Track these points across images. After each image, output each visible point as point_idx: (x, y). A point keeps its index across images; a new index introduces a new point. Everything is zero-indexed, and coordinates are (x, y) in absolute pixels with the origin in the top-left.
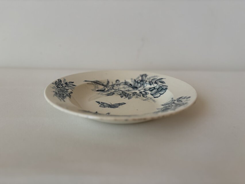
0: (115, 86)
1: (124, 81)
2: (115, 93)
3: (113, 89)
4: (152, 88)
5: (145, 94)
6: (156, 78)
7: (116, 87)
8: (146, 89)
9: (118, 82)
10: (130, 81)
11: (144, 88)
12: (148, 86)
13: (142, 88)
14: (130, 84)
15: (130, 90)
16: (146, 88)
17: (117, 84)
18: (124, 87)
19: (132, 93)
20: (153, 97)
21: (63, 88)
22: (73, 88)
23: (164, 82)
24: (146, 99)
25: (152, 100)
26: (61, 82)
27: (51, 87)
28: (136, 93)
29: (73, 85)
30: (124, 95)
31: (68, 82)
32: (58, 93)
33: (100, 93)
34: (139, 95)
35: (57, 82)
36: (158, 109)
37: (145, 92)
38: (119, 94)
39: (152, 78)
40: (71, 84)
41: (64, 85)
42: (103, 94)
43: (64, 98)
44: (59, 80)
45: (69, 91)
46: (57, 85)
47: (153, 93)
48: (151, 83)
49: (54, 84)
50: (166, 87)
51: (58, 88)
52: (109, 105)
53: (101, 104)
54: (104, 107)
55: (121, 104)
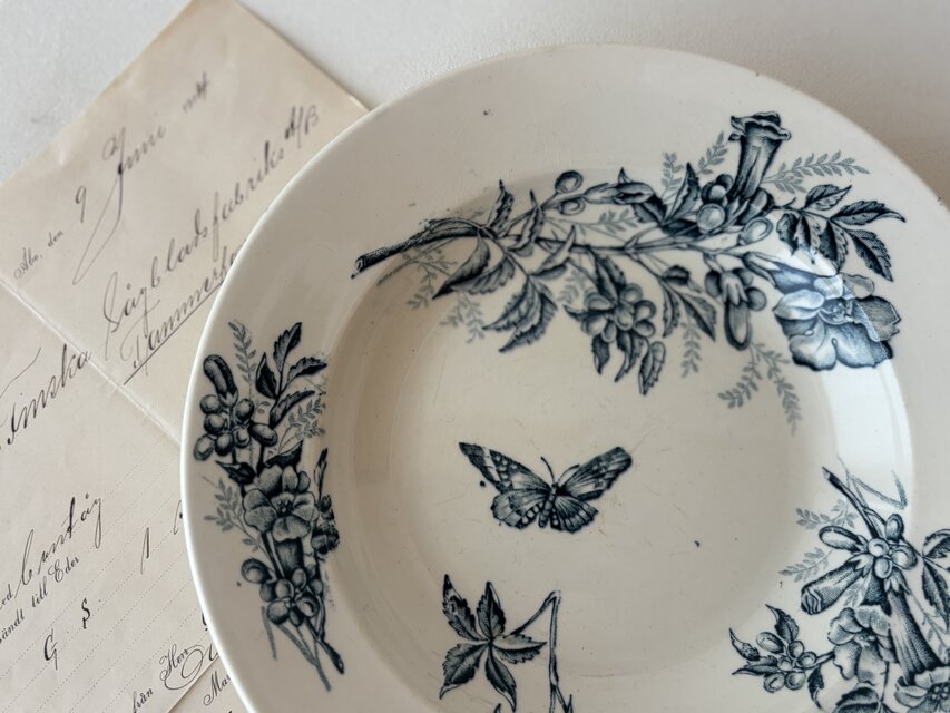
0: (552, 213)
1: (613, 180)
2: (556, 287)
3: (538, 240)
4: (794, 271)
5: (741, 300)
6: (840, 181)
7: (554, 226)
8: (753, 259)
9: (570, 183)
10: (654, 179)
11: (741, 250)
12: (771, 247)
13: (728, 240)
14: (655, 200)
15: (649, 247)
16: (758, 255)
17: (562, 197)
18: (612, 215)
19: (656, 276)
20: (789, 356)
21: (272, 463)
22: (316, 410)
23: (886, 257)
24: (746, 383)
25: (783, 386)
26: (232, 389)
27: (209, 518)
28: (683, 275)
29: (304, 360)
30: (610, 322)
31: (270, 351)
32: (272, 560)
33: (464, 312)
34: (701, 311)
35: (213, 403)
36: (805, 518)
37: (742, 280)
38: (579, 305)
39: (812, 182)
40: (294, 357)
41: (261, 418)
42: (480, 321)
43: (316, 600)
44: (213, 366)
45: (311, 475)
46: (228, 459)
47: (795, 315)
48: (799, 235)
49: (204, 456)
50: (886, 323)
51: (248, 488)
52: (544, 491)
53: (497, 478)
54: (516, 517)
55: (607, 469)
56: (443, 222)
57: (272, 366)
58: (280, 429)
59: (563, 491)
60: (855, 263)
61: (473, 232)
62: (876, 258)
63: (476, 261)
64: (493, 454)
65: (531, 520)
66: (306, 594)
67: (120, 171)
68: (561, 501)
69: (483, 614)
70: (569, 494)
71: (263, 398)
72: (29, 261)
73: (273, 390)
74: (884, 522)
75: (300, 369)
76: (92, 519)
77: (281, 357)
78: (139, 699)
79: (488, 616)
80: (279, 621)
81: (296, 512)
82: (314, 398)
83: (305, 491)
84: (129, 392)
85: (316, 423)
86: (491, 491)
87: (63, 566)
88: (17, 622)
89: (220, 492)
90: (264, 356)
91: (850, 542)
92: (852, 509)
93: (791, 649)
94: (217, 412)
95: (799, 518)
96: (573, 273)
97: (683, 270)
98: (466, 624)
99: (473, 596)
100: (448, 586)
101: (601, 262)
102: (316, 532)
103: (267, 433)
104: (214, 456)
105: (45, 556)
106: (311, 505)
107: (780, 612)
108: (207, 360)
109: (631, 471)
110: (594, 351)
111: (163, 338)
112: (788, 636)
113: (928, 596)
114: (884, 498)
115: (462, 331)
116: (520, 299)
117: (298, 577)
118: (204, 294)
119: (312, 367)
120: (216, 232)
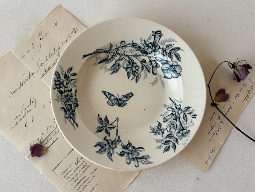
0: (120, 49)
1: (131, 43)
2: (121, 63)
3: (118, 54)
4: (164, 60)
5: (155, 66)
6: (172, 43)
7: (121, 51)
8: (157, 58)
9: (123, 43)
10: (139, 43)
11: (155, 56)
12: (159, 56)
13: (153, 54)
14: (139, 47)
15: (139, 56)
17: (122, 46)
18: (132, 49)
19: (140, 61)
20: (164, 76)
21: (67, 91)
22: (75, 83)
23: (180, 58)
24: (155, 81)
25: (162, 82)
26: (60, 78)
27: (55, 99)
28: (145, 61)
29: (73, 73)
30: (131, 69)
31: (67, 71)
32: (66, 107)
33: (104, 67)
34: (148, 68)
35: (56, 80)
36: (165, 106)
37: (155, 62)
38: (125, 66)
39: (167, 44)
40: (71, 73)
41: (65, 83)
42: (107, 69)
43: (74, 115)
44: (56, 73)
45: (74, 94)
46: (59, 90)
47: (165, 69)
48: (165, 54)
49: (55, 89)
50: (180, 70)
51: (62, 95)
52: (117, 99)
53: (109, 97)
54: (112, 104)
55: (129, 96)
56: (99, 49)
57: (67, 74)
58: (68, 85)
59: (120, 100)
60: (175, 59)
61: (105, 52)
62: (178, 58)
63: (106, 57)
64: (108, 93)
65: (114, 105)
66: (72, 114)
67: (41, 39)
68: (120, 102)
69: (105, 121)
70: (122, 100)
71: (65, 80)
72: (24, 55)
73: (67, 78)
74: (178, 106)
75: (72, 75)
76: (34, 102)
77: (69, 72)
78: (42, 134)
79: (106, 121)
80: (67, 118)
81: (71, 100)
82: (75, 80)
83: (73, 96)
84: (42, 80)
85: (75, 85)
86: (107, 99)
87: (29, 111)
88: (21, 120)
89: (57, 95)
90: (66, 72)
91: (172, 110)
92: (173, 104)
93: (160, 128)
94: (57, 81)
95: (164, 106)
96: (124, 60)
97: (145, 60)
98: (102, 123)
99: (103, 118)
100: (99, 116)
101: (130, 58)
102: (74, 104)
103: (66, 86)
104: (56, 89)
105: (26, 109)
106: (74, 99)
107: (159, 122)
108: (55, 72)
109: (133, 96)
110: (128, 75)
111: (48, 70)
112: (160, 126)
113: (184, 118)
114: (178, 102)
115: (103, 70)
116: (114, 65)
117: (71, 111)
118: (56, 62)
119: (74, 75)
120: (58, 51)
